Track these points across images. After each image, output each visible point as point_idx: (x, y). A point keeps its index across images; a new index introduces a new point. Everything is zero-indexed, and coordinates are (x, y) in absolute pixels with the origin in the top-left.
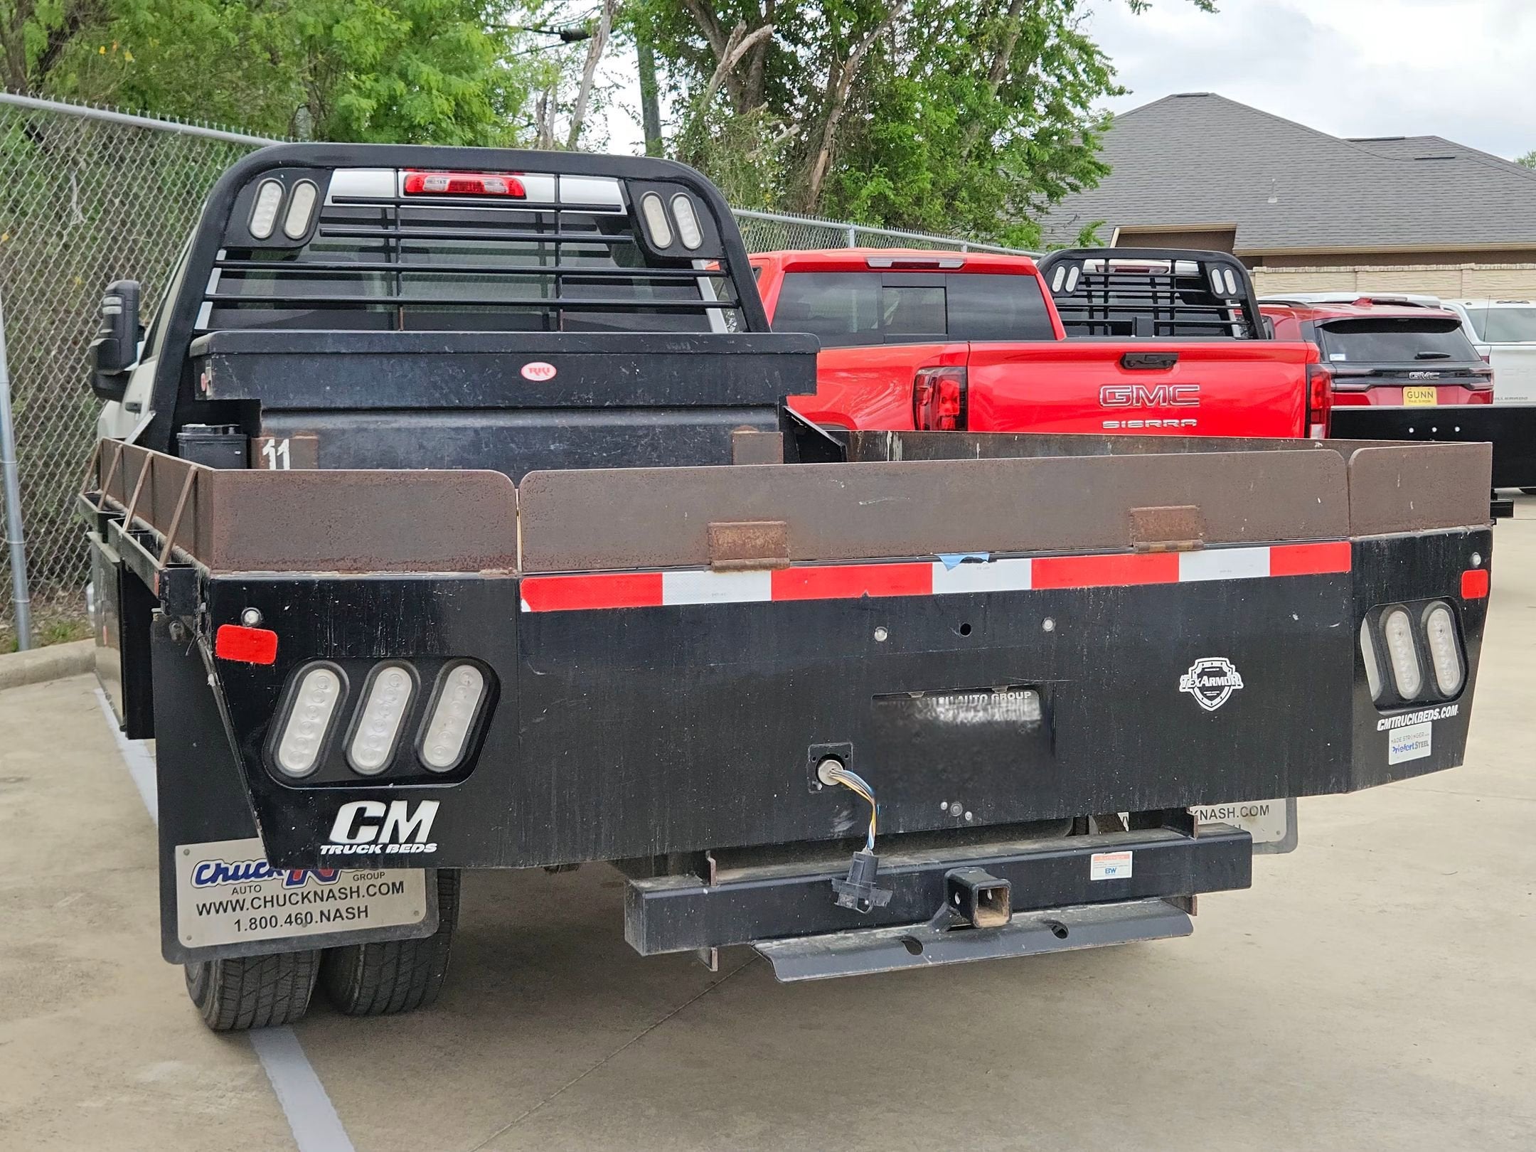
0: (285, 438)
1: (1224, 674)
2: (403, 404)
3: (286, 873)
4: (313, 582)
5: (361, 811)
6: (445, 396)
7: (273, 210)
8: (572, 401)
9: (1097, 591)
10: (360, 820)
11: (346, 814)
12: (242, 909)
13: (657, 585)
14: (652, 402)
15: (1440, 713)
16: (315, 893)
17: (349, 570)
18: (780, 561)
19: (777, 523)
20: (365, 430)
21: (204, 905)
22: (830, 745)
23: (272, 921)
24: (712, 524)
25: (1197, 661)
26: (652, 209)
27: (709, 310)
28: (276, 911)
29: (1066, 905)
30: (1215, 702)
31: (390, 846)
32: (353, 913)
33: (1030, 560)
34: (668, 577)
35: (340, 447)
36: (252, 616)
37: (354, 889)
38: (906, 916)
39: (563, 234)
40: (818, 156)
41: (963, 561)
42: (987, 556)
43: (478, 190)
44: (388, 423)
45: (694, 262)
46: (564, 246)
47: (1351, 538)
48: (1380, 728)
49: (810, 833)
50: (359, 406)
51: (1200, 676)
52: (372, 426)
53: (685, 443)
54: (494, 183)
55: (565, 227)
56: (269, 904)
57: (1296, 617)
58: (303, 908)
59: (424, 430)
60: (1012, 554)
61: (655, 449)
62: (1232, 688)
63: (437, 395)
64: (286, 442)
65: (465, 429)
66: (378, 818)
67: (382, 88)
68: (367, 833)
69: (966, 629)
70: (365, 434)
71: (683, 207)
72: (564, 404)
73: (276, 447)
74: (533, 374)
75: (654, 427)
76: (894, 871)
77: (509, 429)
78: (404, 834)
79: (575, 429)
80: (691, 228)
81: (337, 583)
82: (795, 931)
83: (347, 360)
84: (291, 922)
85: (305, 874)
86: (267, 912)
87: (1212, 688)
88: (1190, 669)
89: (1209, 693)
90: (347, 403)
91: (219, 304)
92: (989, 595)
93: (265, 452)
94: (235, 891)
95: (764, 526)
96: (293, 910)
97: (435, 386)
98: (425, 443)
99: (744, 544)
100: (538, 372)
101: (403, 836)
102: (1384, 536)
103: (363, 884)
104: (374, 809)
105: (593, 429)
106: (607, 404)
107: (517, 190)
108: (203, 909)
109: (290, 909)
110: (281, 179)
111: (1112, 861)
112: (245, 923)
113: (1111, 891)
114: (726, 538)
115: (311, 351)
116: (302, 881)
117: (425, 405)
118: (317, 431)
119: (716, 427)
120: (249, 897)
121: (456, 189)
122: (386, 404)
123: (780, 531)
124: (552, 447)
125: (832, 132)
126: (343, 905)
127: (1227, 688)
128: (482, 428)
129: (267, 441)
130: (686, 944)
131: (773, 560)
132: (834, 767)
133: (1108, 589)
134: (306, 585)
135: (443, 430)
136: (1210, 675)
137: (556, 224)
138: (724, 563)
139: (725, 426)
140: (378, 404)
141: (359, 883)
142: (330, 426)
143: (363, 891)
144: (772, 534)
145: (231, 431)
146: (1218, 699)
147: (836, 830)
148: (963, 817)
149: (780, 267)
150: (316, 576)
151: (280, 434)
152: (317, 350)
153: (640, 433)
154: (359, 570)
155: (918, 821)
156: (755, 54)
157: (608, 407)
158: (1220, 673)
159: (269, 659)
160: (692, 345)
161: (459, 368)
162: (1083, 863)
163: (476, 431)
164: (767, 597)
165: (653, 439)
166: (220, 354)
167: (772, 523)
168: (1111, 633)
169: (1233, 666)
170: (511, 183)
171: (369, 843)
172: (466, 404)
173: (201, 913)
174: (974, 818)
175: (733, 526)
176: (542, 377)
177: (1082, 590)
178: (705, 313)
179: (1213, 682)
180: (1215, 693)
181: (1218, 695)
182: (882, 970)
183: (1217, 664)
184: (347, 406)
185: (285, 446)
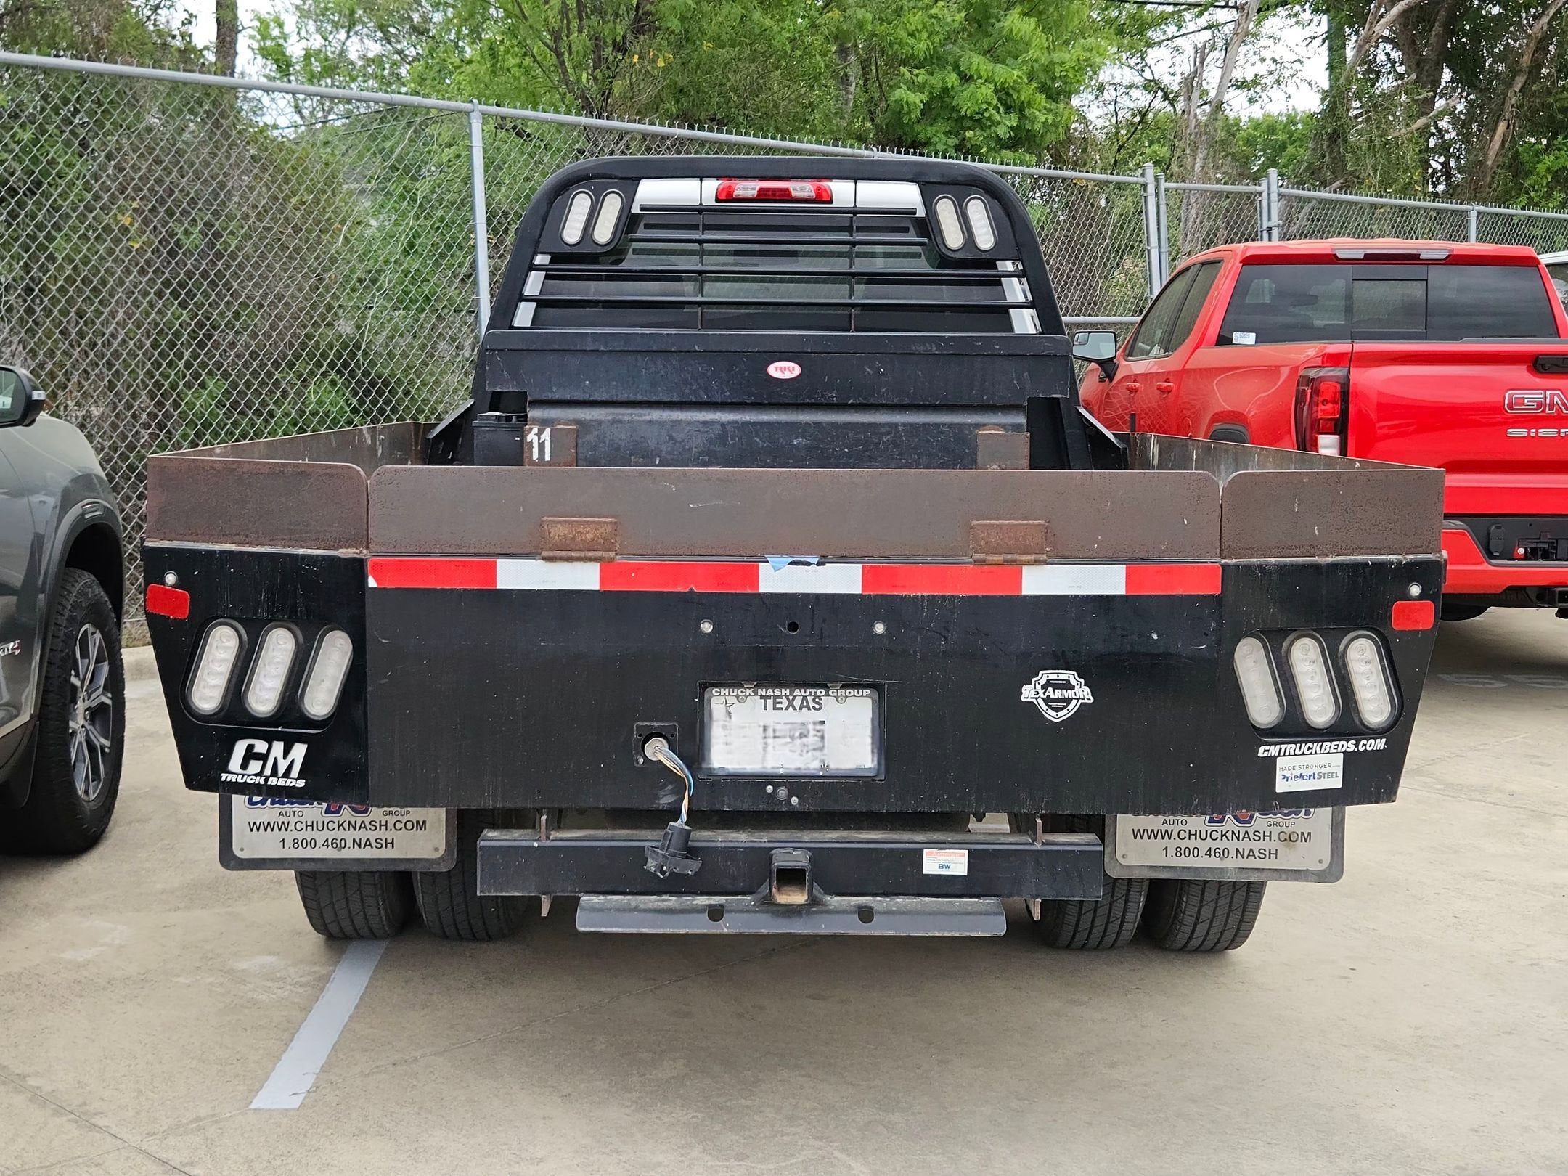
0: (548, 426)
1: (1072, 688)
2: (655, 398)
3: (325, 805)
4: (215, 551)
5: (250, 747)
6: (694, 392)
7: (583, 218)
8: (816, 399)
9: (932, 599)
10: (250, 755)
11: (240, 748)
12: (286, 830)
13: (491, 570)
14: (896, 401)
15: (1357, 746)
16: (349, 823)
17: (243, 544)
18: (606, 554)
19: (607, 520)
20: (620, 422)
21: (255, 823)
22: (655, 724)
23: (312, 843)
24: (545, 519)
25: (1041, 673)
26: (945, 210)
27: (1011, 310)
28: (315, 834)
29: (896, 894)
30: (1060, 714)
31: (271, 779)
32: (381, 844)
33: (860, 565)
34: (502, 564)
35: (597, 437)
36: (171, 578)
37: (383, 823)
38: (730, 887)
39: (859, 237)
40: (1496, 128)
41: (791, 563)
42: (815, 560)
43: (785, 196)
44: (641, 415)
45: (998, 263)
46: (858, 249)
47: (1223, 561)
48: (1261, 754)
49: (635, 803)
50: (615, 399)
51: (1044, 687)
52: (626, 418)
53: (928, 441)
54: (801, 189)
55: (860, 229)
56: (309, 828)
57: (1155, 637)
58: (340, 834)
59: (675, 423)
60: (844, 559)
61: (897, 446)
62: (1080, 701)
63: (687, 391)
64: (548, 430)
65: (711, 423)
66: (263, 754)
67: (936, 81)
68: (255, 766)
69: (793, 627)
70: (620, 425)
71: (977, 210)
72: (808, 401)
73: (539, 434)
74: (779, 372)
75: (896, 425)
76: (719, 845)
77: (754, 424)
78: (281, 770)
79: (818, 424)
80: (985, 230)
81: (231, 553)
82: (621, 889)
83: (605, 357)
84: (328, 846)
85: (340, 807)
86: (308, 834)
87: (1058, 700)
88: (1033, 680)
89: (1054, 705)
90: (605, 397)
91: (542, 304)
92: (818, 596)
93: (529, 438)
94: (281, 814)
95: (594, 522)
96: (331, 835)
97: (686, 383)
98: (674, 435)
99: (574, 537)
100: (783, 370)
101: (281, 771)
102: (1273, 560)
103: (391, 820)
104: (261, 746)
105: (835, 425)
106: (851, 401)
107: (824, 194)
108: (253, 827)
109: (326, 834)
110: (591, 190)
111: (945, 858)
112: (289, 843)
113: (943, 886)
114: (558, 532)
115: (572, 348)
116: (338, 812)
117: (675, 399)
118: (577, 422)
119: (961, 426)
120: (293, 820)
121: (763, 196)
122: (640, 398)
123: (610, 528)
124: (795, 442)
125: (1513, 101)
126: (373, 836)
127: (1074, 702)
128: (729, 423)
129: (531, 429)
130: (516, 890)
131: (599, 554)
132: (659, 744)
133: (943, 597)
134: (210, 553)
135: (689, 423)
136: (1056, 687)
137: (851, 226)
138: (551, 554)
139: (970, 425)
140: (632, 398)
141: (388, 818)
142: (588, 418)
143: (390, 826)
144: (601, 530)
145: (514, 419)
146: (1065, 711)
147: (662, 802)
148: (788, 801)
149: (1239, 259)
150: (218, 547)
151: (544, 423)
152: (578, 348)
153: (883, 430)
154: (250, 544)
155: (742, 801)
156: (1435, 19)
157: (852, 405)
158: (1068, 686)
159: (183, 615)
160: (938, 346)
161: (709, 365)
162: (917, 857)
163: (723, 425)
164: (595, 586)
165: (895, 436)
166: (492, 350)
167: (603, 520)
168: (946, 638)
169: (1082, 681)
170: (819, 191)
171: (256, 775)
172: (714, 400)
173: (252, 830)
174: (799, 803)
175: (566, 521)
176: (787, 376)
177: (916, 597)
178: (1008, 313)
179: (1059, 694)
180: (1060, 705)
181: (1064, 707)
182: (676, 931)
183: (1065, 677)
184: (604, 399)
185: (546, 435)
